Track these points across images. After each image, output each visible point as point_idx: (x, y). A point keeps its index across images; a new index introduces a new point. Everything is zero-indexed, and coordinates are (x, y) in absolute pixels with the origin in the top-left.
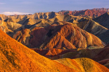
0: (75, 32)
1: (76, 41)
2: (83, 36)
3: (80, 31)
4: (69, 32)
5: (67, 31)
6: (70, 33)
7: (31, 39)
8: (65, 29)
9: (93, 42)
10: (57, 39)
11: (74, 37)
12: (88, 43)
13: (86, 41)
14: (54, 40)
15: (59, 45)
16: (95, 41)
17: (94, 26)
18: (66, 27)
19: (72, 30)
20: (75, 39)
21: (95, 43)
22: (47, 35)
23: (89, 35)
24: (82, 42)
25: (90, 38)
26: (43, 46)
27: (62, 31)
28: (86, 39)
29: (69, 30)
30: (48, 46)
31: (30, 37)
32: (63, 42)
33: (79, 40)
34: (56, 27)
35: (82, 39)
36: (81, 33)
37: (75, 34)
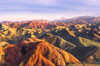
0: (51, 50)
1: (54, 59)
2: (59, 54)
3: (55, 48)
4: (45, 50)
5: (43, 48)
6: (47, 50)
7: (6, 56)
8: (40, 47)
9: (70, 59)
10: (35, 57)
11: (51, 55)
12: (66, 61)
13: (63, 58)
14: (33, 59)
15: (39, 64)
16: (71, 58)
17: (61, 43)
18: (42, 45)
19: (47, 48)
20: (52, 57)
21: (71, 60)
22: (21, 52)
23: (64, 53)
24: (60, 60)
25: (66, 55)
26: (23, 65)
27: (39, 48)
28: (63, 57)
29: (44, 48)
30: (28, 64)
31: (5, 55)
32: (42, 61)
33: (57, 58)
34: (29, 45)
35: (59, 57)
36: (57, 51)
37: (52, 52)
